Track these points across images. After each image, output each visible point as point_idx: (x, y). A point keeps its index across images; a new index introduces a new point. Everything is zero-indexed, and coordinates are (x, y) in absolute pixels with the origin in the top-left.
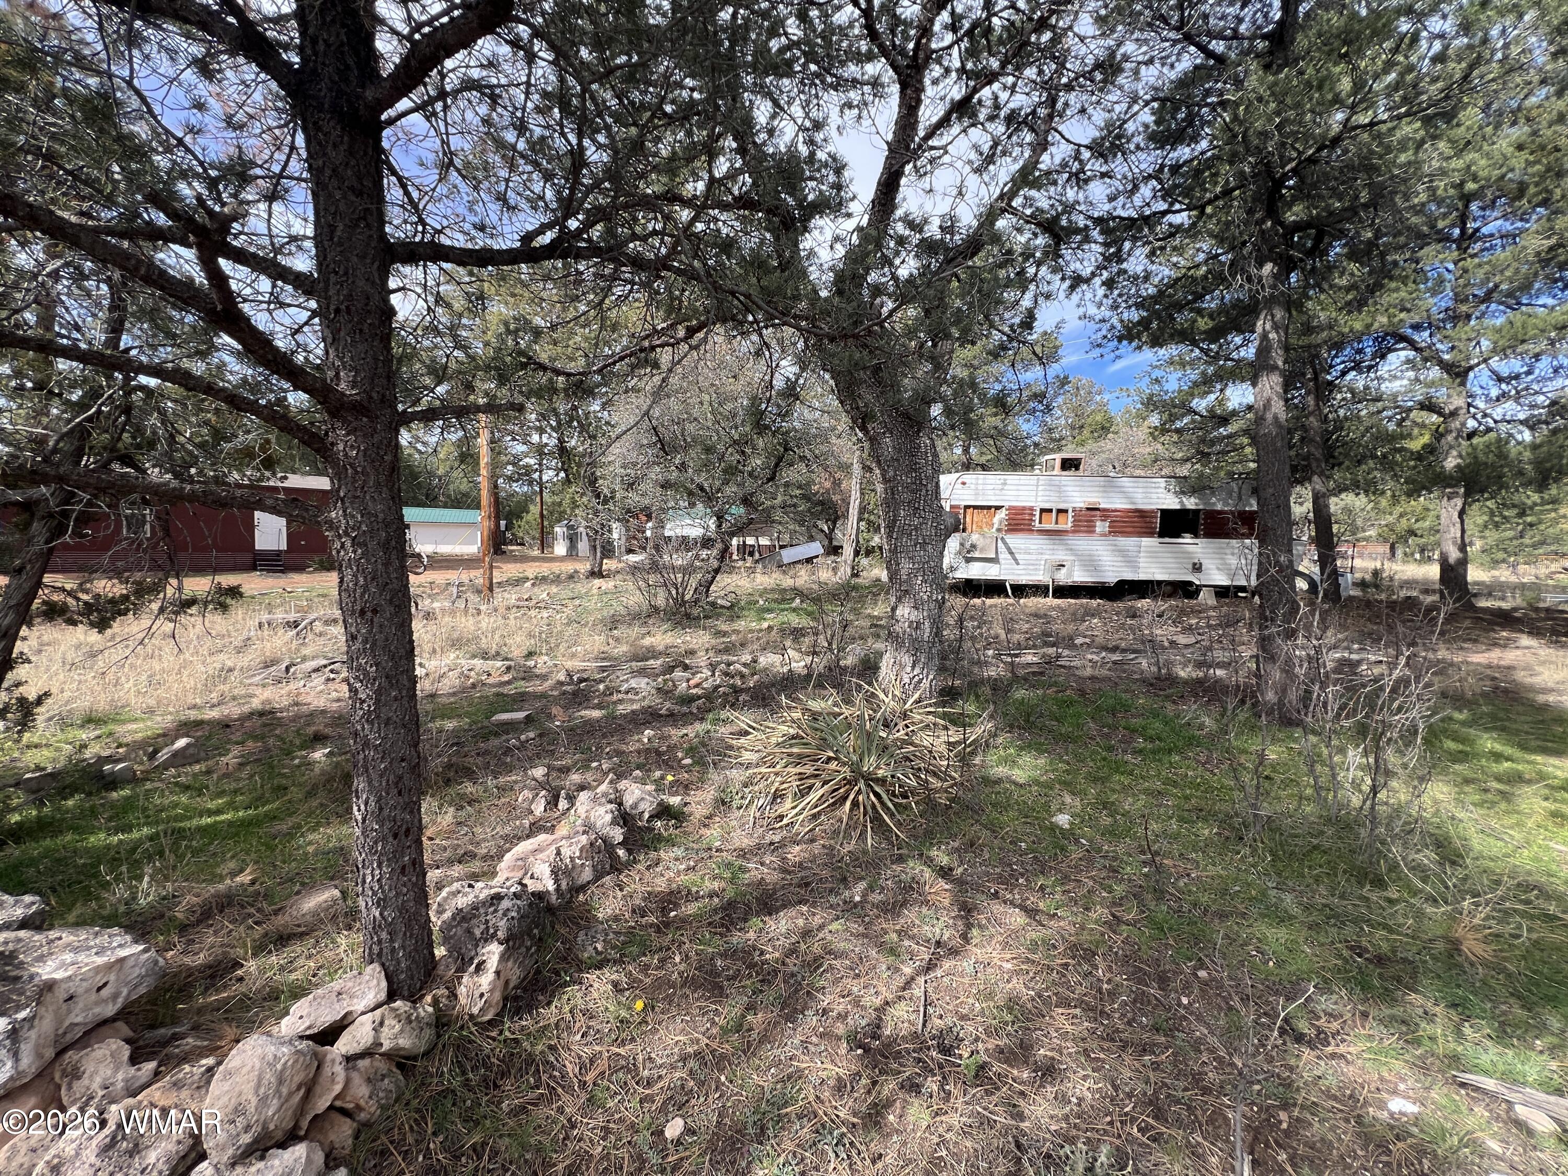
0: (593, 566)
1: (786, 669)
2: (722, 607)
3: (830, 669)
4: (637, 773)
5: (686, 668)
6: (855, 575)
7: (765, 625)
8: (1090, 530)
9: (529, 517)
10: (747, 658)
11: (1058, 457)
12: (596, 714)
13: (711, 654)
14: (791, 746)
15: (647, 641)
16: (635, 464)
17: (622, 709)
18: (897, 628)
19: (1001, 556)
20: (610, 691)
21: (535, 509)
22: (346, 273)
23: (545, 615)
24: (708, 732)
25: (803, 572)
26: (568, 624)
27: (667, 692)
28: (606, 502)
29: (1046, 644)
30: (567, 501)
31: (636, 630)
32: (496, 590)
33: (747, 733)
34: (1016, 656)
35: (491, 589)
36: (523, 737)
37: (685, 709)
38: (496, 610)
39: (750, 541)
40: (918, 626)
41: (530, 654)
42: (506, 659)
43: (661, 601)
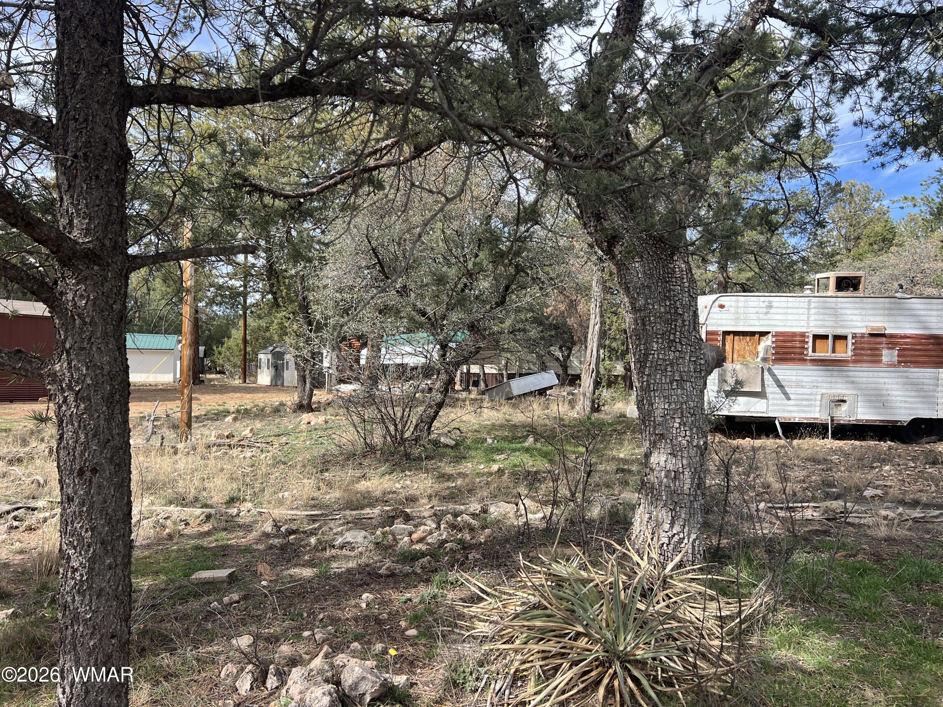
0: (301, 398)
1: (522, 520)
2: (446, 446)
3: (572, 523)
4: (356, 645)
5: (408, 518)
6: (595, 408)
7: (495, 467)
8: (875, 359)
9: (230, 343)
10: (475, 507)
11: (832, 275)
12: (307, 572)
13: (435, 502)
14: (533, 618)
15: (363, 486)
16: (351, 288)
17: (336, 567)
18: (651, 477)
19: (768, 390)
20: (322, 546)
21: (237, 334)
22: (86, 120)
23: (249, 454)
24: (435, 597)
25: (535, 406)
26: (274, 466)
27: (387, 548)
28: (319, 328)
29: (828, 496)
30: (275, 326)
31: (351, 472)
32: (194, 425)
33: (481, 600)
34: (793, 509)
35: (189, 425)
36: (226, 600)
37: (407, 569)
38: (194, 449)
39: (475, 369)
40: (676, 475)
41: (232, 501)
42: (205, 506)
43: (377, 439)
